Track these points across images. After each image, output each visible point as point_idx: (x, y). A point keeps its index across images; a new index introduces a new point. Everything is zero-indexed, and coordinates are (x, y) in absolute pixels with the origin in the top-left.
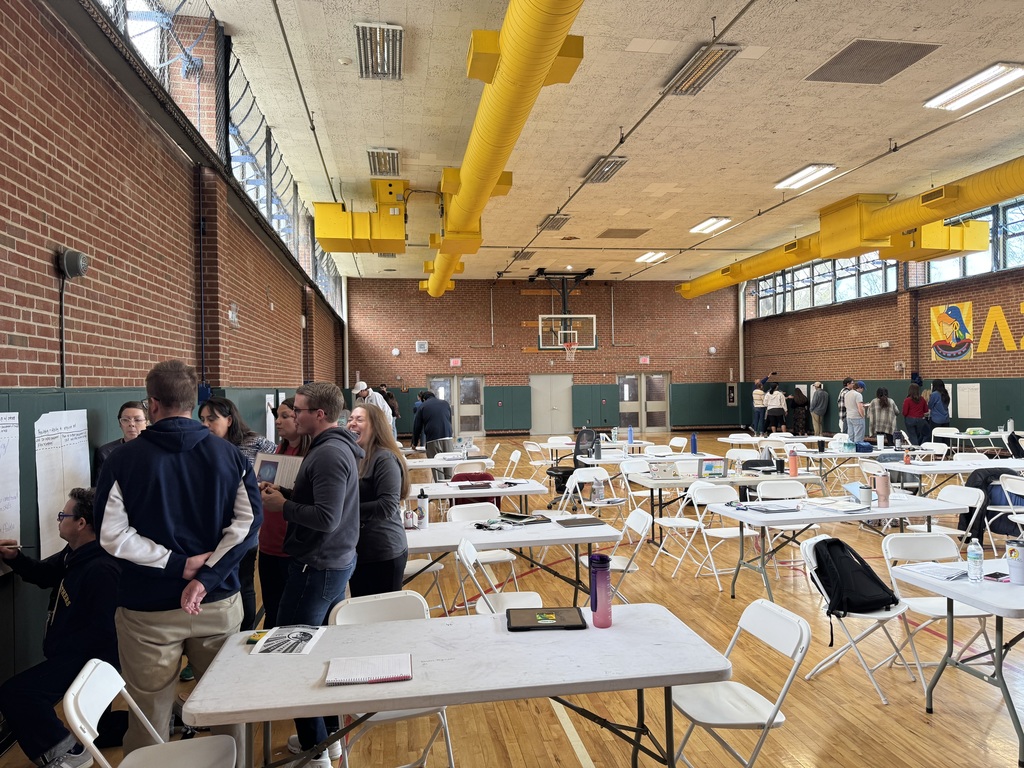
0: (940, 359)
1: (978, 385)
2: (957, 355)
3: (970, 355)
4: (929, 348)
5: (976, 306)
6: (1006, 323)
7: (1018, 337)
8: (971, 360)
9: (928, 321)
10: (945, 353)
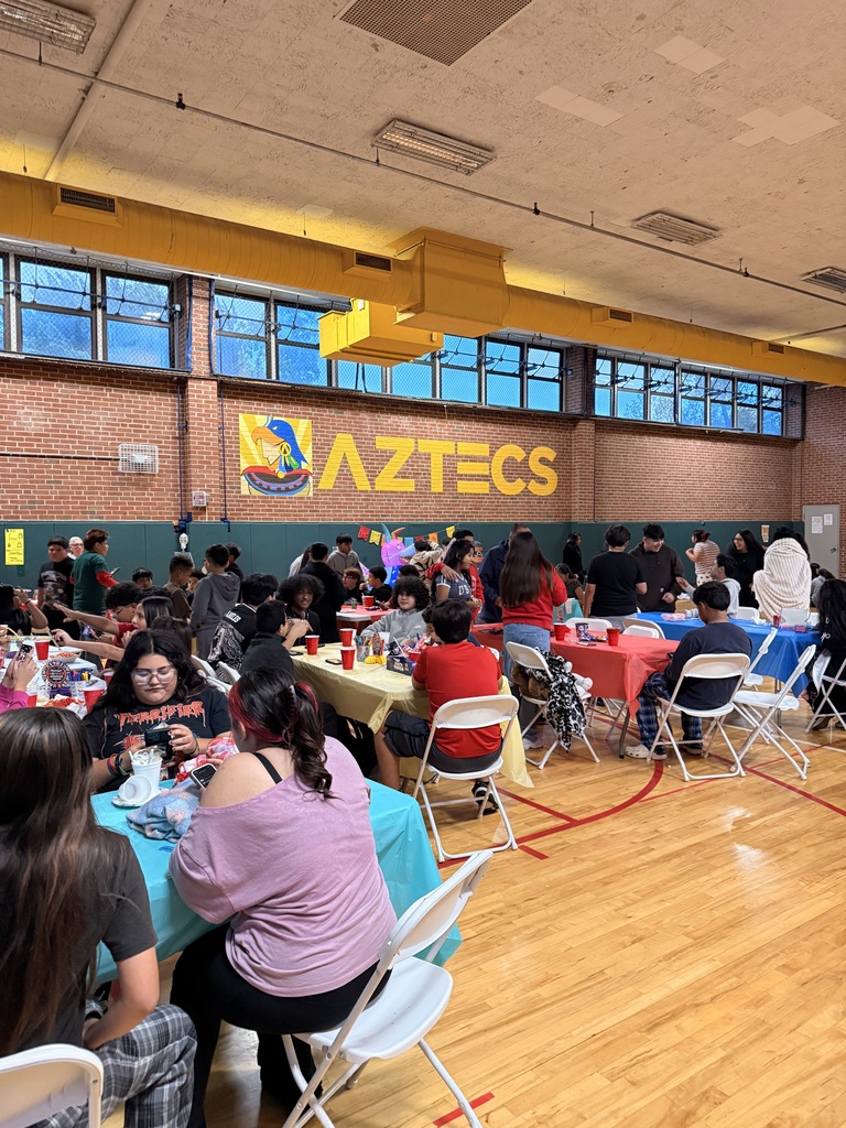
0: (255, 492)
2: (287, 490)
3: (308, 491)
4: (236, 474)
5: (317, 427)
6: (358, 458)
7: (372, 475)
8: (309, 498)
9: (233, 433)
10: (265, 484)
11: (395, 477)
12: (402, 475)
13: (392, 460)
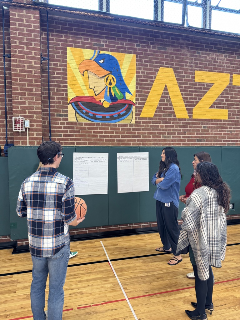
0: (82, 120)
1: (146, 155)
2: (112, 118)
3: (131, 119)
4: (63, 103)
5: (141, 61)
6: (178, 89)
7: (190, 105)
8: (132, 125)
9: (61, 65)
10: (91, 113)
11: (211, 107)
12: (217, 105)
13: (209, 92)
